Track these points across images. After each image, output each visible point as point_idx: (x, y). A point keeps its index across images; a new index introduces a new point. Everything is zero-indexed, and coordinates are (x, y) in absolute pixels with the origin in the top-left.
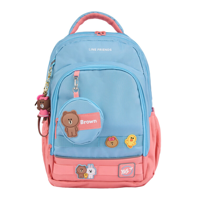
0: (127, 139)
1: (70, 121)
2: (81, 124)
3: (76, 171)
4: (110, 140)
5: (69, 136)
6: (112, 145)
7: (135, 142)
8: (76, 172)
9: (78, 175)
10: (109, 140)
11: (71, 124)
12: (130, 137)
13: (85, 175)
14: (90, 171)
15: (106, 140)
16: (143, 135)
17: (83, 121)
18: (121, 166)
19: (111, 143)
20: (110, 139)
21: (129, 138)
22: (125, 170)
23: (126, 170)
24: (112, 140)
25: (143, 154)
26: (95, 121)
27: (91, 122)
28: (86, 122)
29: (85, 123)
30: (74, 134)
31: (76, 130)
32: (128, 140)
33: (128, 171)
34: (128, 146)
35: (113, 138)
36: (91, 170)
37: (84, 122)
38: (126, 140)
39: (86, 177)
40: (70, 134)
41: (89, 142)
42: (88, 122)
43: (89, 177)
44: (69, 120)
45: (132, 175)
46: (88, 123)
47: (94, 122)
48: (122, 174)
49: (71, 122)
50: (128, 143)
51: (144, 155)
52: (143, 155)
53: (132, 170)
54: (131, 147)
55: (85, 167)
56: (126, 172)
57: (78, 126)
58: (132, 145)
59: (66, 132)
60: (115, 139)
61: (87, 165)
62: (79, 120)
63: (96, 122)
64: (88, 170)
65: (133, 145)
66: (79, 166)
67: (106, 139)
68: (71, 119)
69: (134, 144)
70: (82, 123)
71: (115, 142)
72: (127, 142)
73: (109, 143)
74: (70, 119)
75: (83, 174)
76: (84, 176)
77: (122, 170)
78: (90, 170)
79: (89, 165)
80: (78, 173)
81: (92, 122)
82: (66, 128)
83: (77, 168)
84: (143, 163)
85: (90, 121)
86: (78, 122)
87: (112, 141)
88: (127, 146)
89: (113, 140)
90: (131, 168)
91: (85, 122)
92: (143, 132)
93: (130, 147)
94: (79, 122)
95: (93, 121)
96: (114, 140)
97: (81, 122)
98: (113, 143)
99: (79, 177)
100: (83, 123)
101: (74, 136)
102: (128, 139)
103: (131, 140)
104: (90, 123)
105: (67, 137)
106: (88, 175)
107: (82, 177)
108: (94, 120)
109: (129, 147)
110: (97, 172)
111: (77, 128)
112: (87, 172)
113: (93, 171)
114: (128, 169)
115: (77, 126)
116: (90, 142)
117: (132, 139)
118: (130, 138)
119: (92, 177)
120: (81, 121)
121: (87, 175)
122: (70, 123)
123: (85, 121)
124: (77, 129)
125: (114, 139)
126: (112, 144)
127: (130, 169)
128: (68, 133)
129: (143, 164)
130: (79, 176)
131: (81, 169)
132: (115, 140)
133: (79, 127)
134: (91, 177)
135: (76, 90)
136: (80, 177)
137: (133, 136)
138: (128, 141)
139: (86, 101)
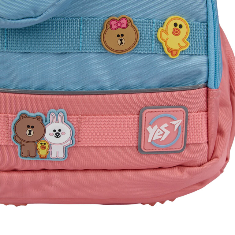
0: (162, 26)
3: (13, 134)
4: (114, 27)
6: (122, 43)
7: (185, 37)
8: (14, 138)
9: (19, 146)
10: (111, 28)
12: (170, 21)
13: (42, 148)
14: (55, 133)
15: (103, 27)
16: (207, 22)
18: (148, 115)
19: (118, 36)
20: (113, 23)
21: (168, 23)
22: (159, 128)
23: (162, 127)
24: (121, 27)
25: (207, 82)
32: (167, 28)
33: (167, 132)
34: (168, 49)
35: (124, 21)
36: (60, 130)
38: (161, 29)
39: (43, 152)
43: (54, 155)
45: (179, 146)
48: (149, 141)
50: (168, 38)
51: (211, 84)
52: (209, 86)
53: (178, 128)
54: (176, 55)
55: (39, 118)
56: (162, 135)
58: (177, 47)
60: (129, 22)
61: (45, 115)
64: (49, 129)
65: (181, 47)
66: (23, 116)
67: (103, 24)
69: (183, 44)
71: (129, 33)
72: (164, 36)
73: (111, 37)
75: (35, 143)
76: (36, 149)
77: (149, 129)
78: (55, 131)
79: (52, 114)
80: (20, 141)
83: (17, 123)
84: (207, 111)
87: (120, 31)
88: (163, 49)
89: (123, 26)
90: (177, 123)
92: (205, 14)
93: (171, 51)
96: (126, 27)
98: (122, 35)
99: (22, 155)
102: (167, 26)
103: (174, 29)
106: (50, 145)
107: (32, 154)
109: (170, 54)
110: (76, 135)
112: (47, 136)
113: (64, 133)
114: (166, 125)
117: (178, 27)
118: (171, 27)
119: (61, 155)
121: (47, 146)
125: (127, 22)
126: (121, 40)
127: (174, 125)
129: (207, 115)
130: (21, 149)
131: (28, 126)
132: (129, 26)
134: (57, 153)
136: (25, 153)
137: (180, 19)
138: (166, 32)
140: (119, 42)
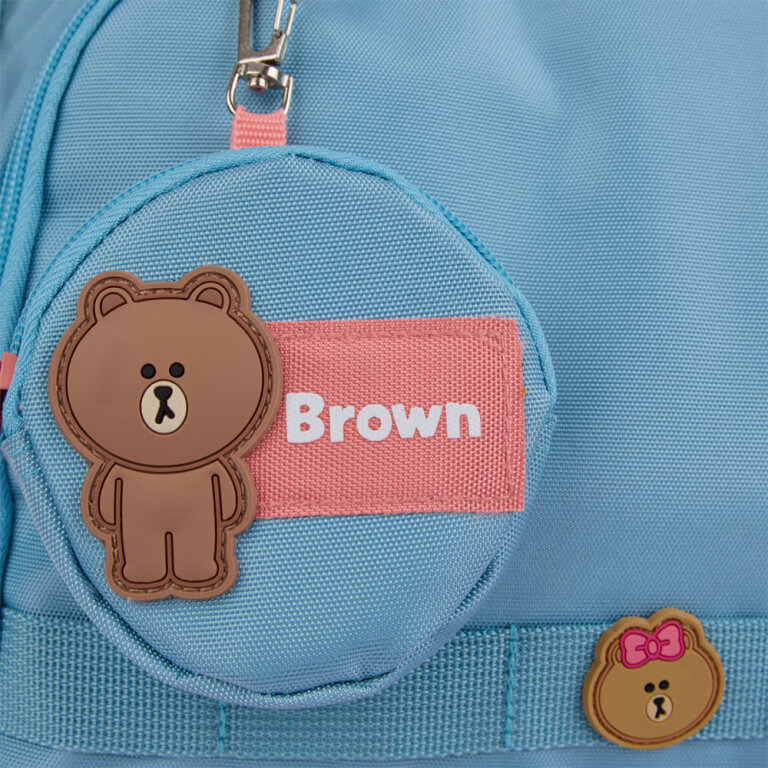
1: (163, 394)
2: (294, 435)
4: (634, 656)
5: (127, 584)
6: (660, 712)
10: (624, 662)
11: (169, 425)
15: (593, 660)
17: (316, 402)
20: (633, 641)
24: (660, 656)
26: (463, 417)
27: (418, 423)
28: (350, 425)
29: (337, 435)
30: (195, 558)
31: (228, 510)
35: (671, 633)
37: (325, 416)
40: (146, 560)
41: (368, 679)
42: (375, 424)
44: (148, 372)
46: (382, 434)
47: (453, 431)
49: (177, 402)
57: (248, 456)
59: (98, 520)
62: (266, 390)
63: (475, 430)
67: (595, 648)
68: (177, 370)
70: (305, 427)
73: (622, 691)
74: (163, 370)
81: (428, 429)
82: (102, 475)
85: (398, 409)
86: (263, 404)
89: (666, 651)
91: (339, 415)
94: (265, 412)
95: (436, 411)
96: (679, 656)
97: (293, 418)
98: (664, 685)
100: (317, 431)
101: (196, 584)
104: (406, 432)
105: (99, 597)
108: (454, 410)
111: (238, 481)
115: (236, 457)
116: (378, 685)
120: (294, 401)
122: (165, 412)
123: (350, 411)
124: (241, 495)
125: (681, 635)
126: (659, 702)
128: (119, 543)
133: (270, 469)
135: (258, 89)
139: (375, 180)
140: (653, 709)
